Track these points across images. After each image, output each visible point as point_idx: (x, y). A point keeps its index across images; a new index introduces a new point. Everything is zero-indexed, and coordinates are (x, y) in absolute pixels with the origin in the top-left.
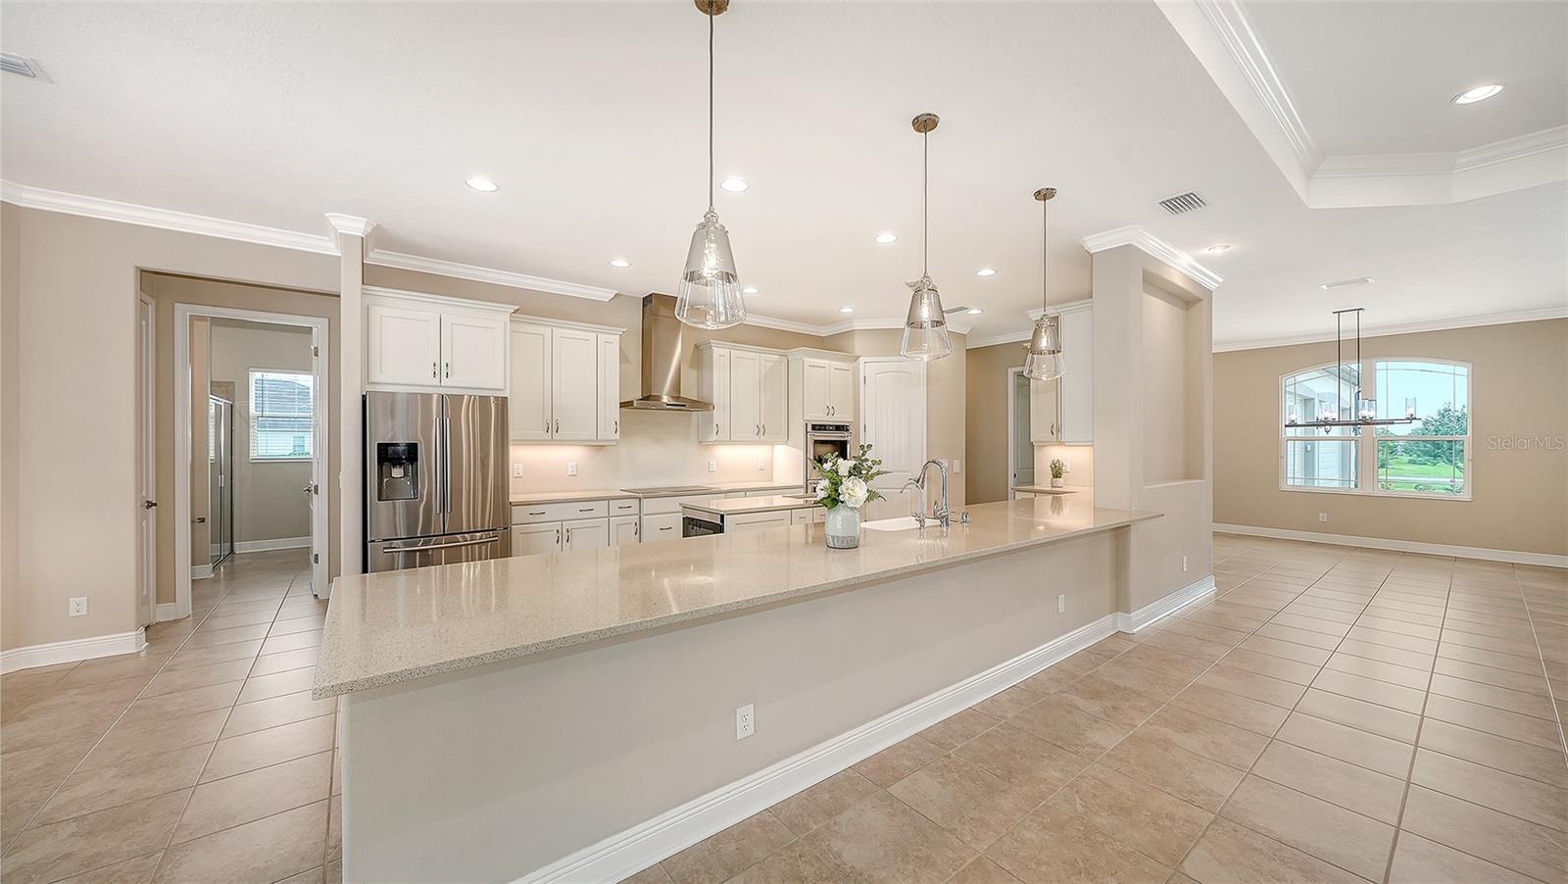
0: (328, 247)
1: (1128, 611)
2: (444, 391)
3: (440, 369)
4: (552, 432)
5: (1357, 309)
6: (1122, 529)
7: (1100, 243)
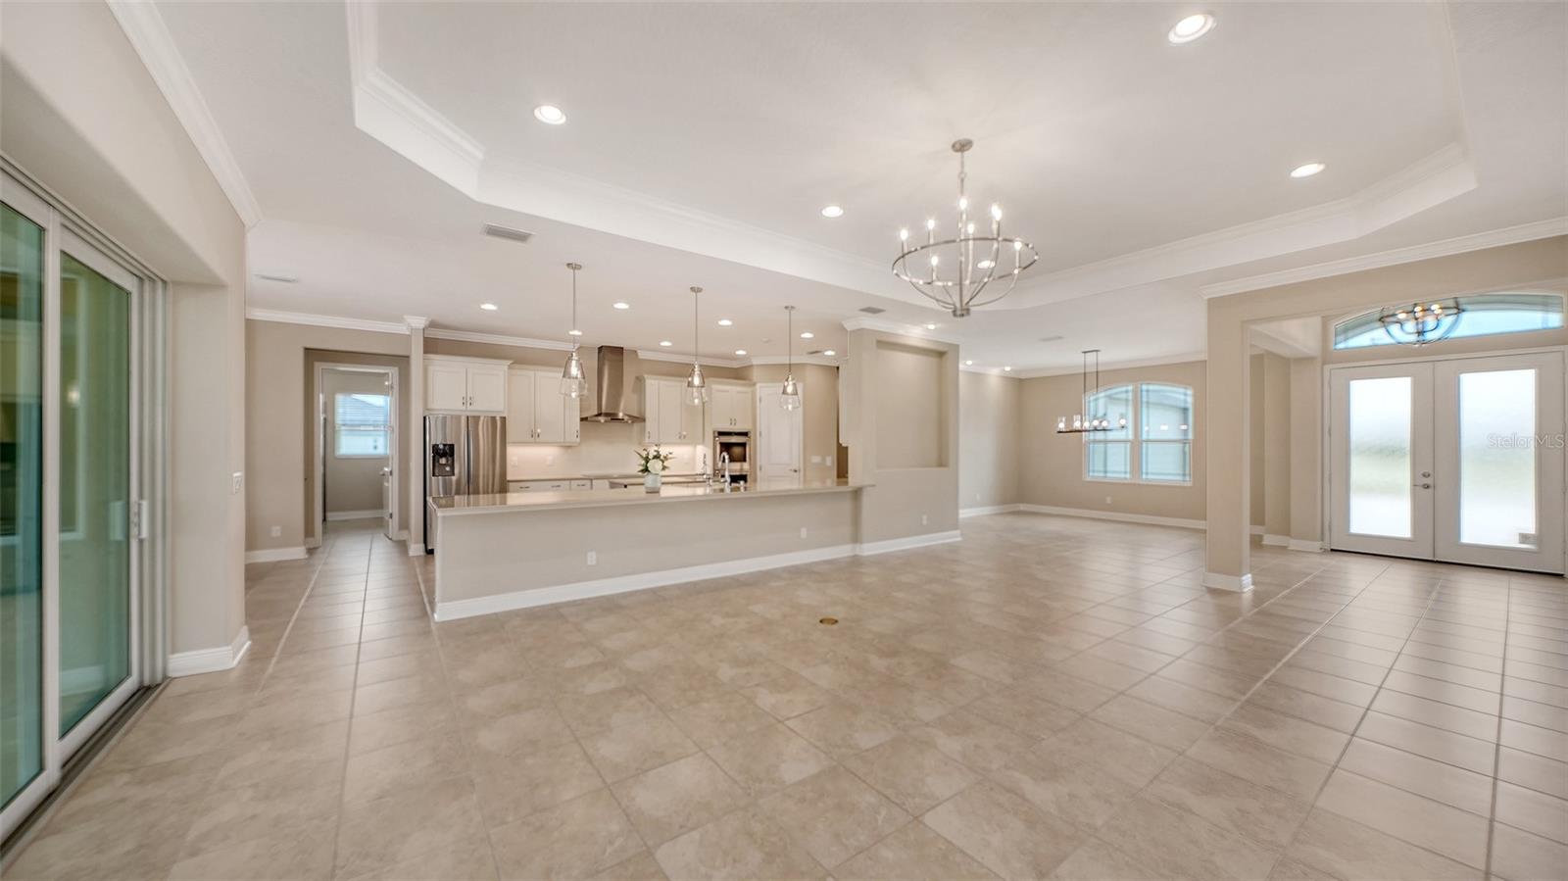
0: (402, 329)
1: (861, 543)
2: (469, 414)
3: (467, 401)
4: (534, 438)
5: (1097, 351)
6: (857, 493)
7: (849, 326)
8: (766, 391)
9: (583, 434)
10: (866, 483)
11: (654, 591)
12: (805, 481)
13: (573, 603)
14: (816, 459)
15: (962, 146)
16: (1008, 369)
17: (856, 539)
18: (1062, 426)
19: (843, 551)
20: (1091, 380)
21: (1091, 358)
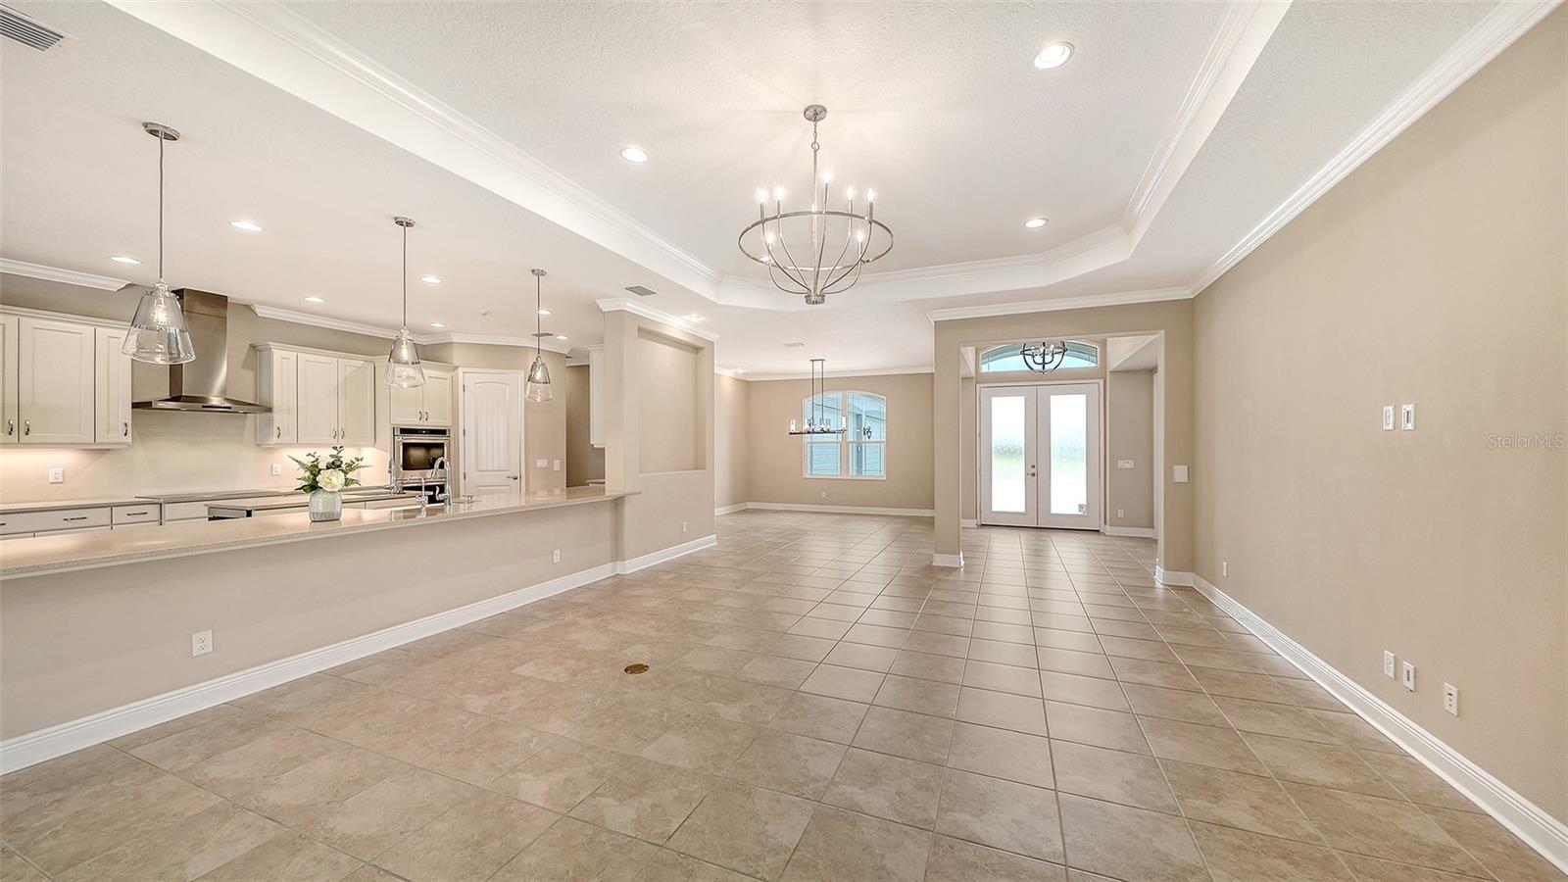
1: (623, 560)
4: (18, 434)
5: (822, 360)
6: (617, 502)
7: (606, 306)
8: (472, 378)
9: (139, 431)
10: (629, 490)
11: (336, 674)
12: (527, 492)
13: (164, 730)
14: (542, 463)
15: (815, 114)
16: (740, 371)
17: (617, 555)
18: (793, 428)
19: (602, 573)
20: (817, 387)
21: (818, 365)
